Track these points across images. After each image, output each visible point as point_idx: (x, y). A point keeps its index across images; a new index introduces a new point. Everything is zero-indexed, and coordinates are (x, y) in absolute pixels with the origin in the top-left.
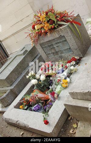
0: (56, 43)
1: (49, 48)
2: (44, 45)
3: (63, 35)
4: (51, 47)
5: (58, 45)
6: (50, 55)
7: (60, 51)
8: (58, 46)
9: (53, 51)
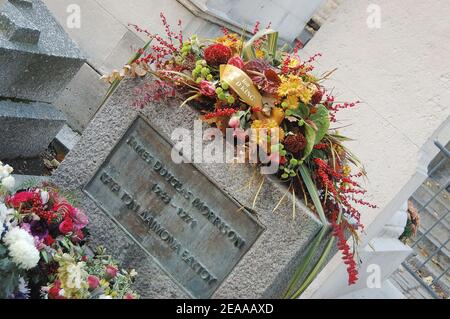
0: (197, 204)
1: (148, 173)
2: (146, 142)
3: (262, 221)
4: (161, 185)
5: (195, 215)
6: (106, 190)
7: (169, 240)
8: (186, 218)
9: (143, 202)
